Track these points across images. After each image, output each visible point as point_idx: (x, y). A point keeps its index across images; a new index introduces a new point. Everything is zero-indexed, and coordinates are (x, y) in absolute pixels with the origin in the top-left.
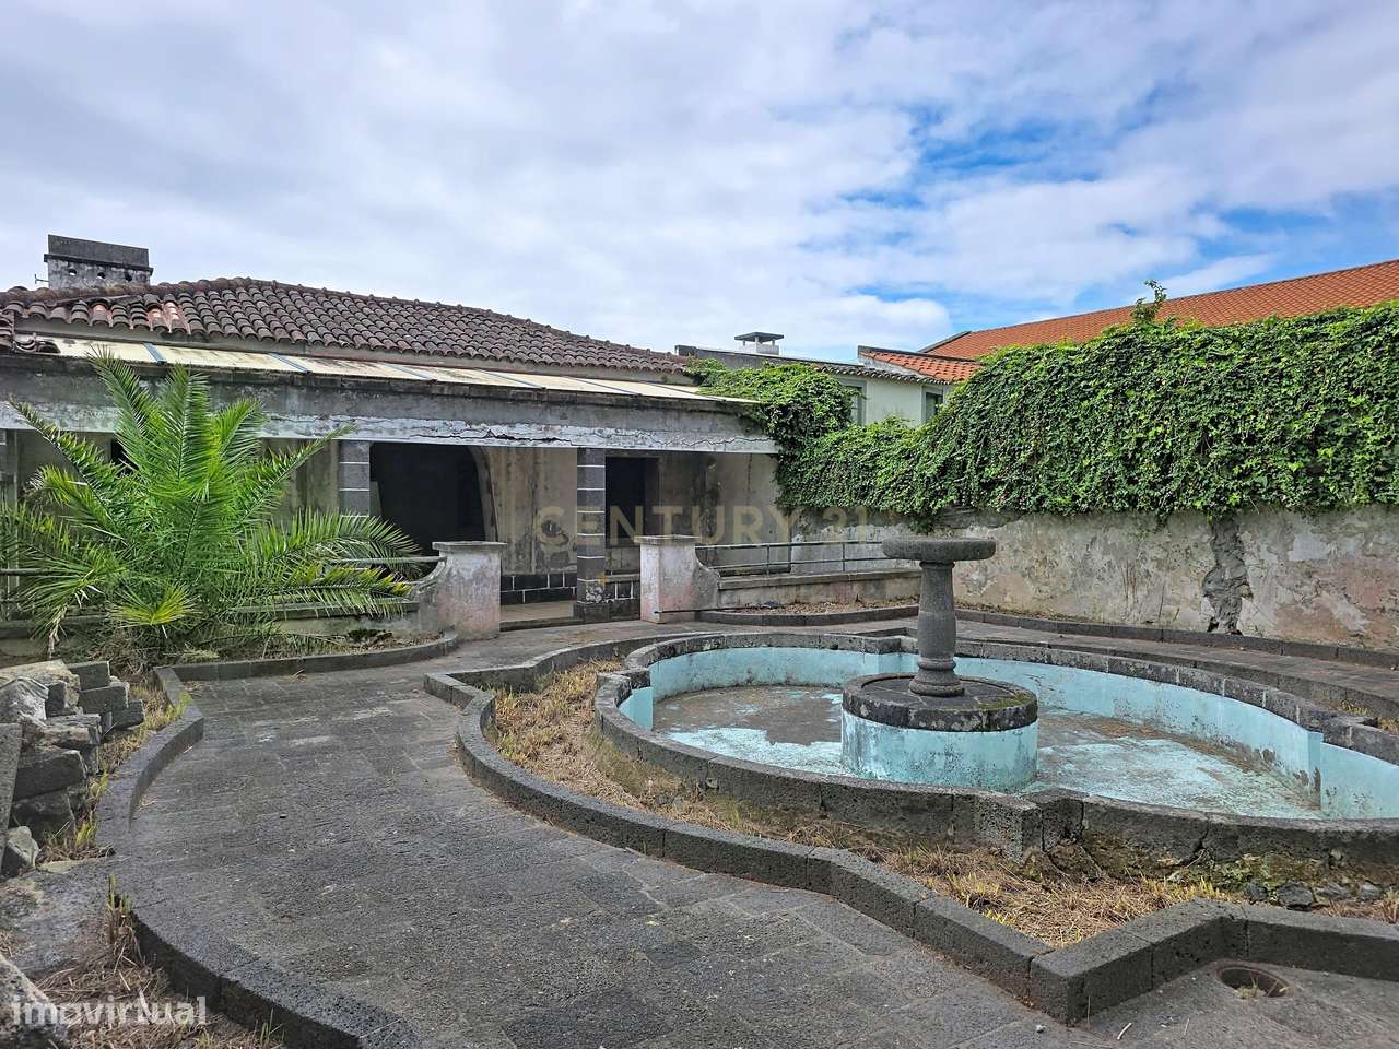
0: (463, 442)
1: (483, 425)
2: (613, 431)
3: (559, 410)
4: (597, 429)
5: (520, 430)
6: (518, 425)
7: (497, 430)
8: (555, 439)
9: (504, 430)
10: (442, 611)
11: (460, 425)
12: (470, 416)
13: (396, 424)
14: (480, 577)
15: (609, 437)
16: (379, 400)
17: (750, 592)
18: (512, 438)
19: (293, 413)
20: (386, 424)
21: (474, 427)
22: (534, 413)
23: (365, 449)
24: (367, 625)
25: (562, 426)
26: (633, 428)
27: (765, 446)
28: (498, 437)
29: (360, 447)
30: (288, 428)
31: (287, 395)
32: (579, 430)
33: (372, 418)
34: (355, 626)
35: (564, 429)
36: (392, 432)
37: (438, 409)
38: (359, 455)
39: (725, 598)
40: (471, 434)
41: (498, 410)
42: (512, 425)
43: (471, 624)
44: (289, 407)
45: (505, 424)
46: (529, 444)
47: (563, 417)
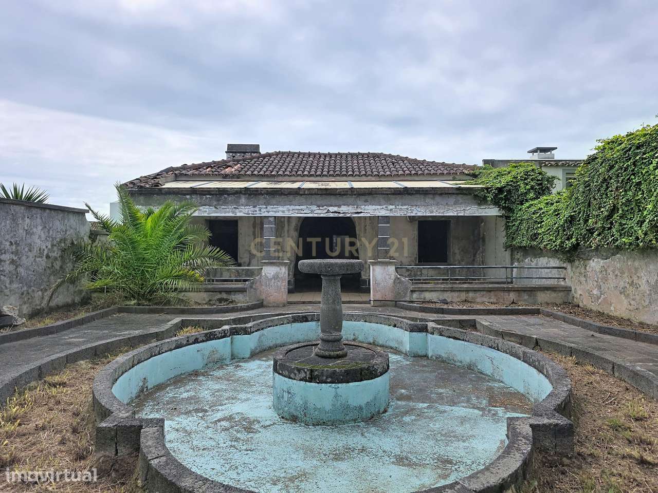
0: (316, 215)
1: (325, 207)
2: (394, 207)
3: (363, 198)
4: (384, 206)
5: (344, 209)
6: (342, 206)
7: (332, 209)
8: (361, 212)
9: (336, 209)
10: (258, 292)
11: (314, 207)
12: (319, 203)
13: (285, 208)
14: (276, 277)
15: (391, 210)
16: (278, 198)
17: (432, 293)
18: (339, 213)
19: (242, 205)
20: (281, 208)
21: (321, 208)
22: (351, 199)
23: (272, 219)
24: (224, 296)
25: (365, 206)
26: (405, 205)
27: (492, 211)
28: (332, 212)
29: (270, 219)
30: (240, 212)
31: (240, 198)
32: (374, 207)
33: (275, 206)
34: (219, 296)
35: (367, 207)
36: (283, 212)
37: (304, 201)
38: (270, 222)
39: (415, 296)
40: (320, 211)
41: (333, 199)
42: (339, 206)
43: (271, 299)
44: (241, 203)
45: (336, 206)
46: (348, 215)
47: (366, 201)
